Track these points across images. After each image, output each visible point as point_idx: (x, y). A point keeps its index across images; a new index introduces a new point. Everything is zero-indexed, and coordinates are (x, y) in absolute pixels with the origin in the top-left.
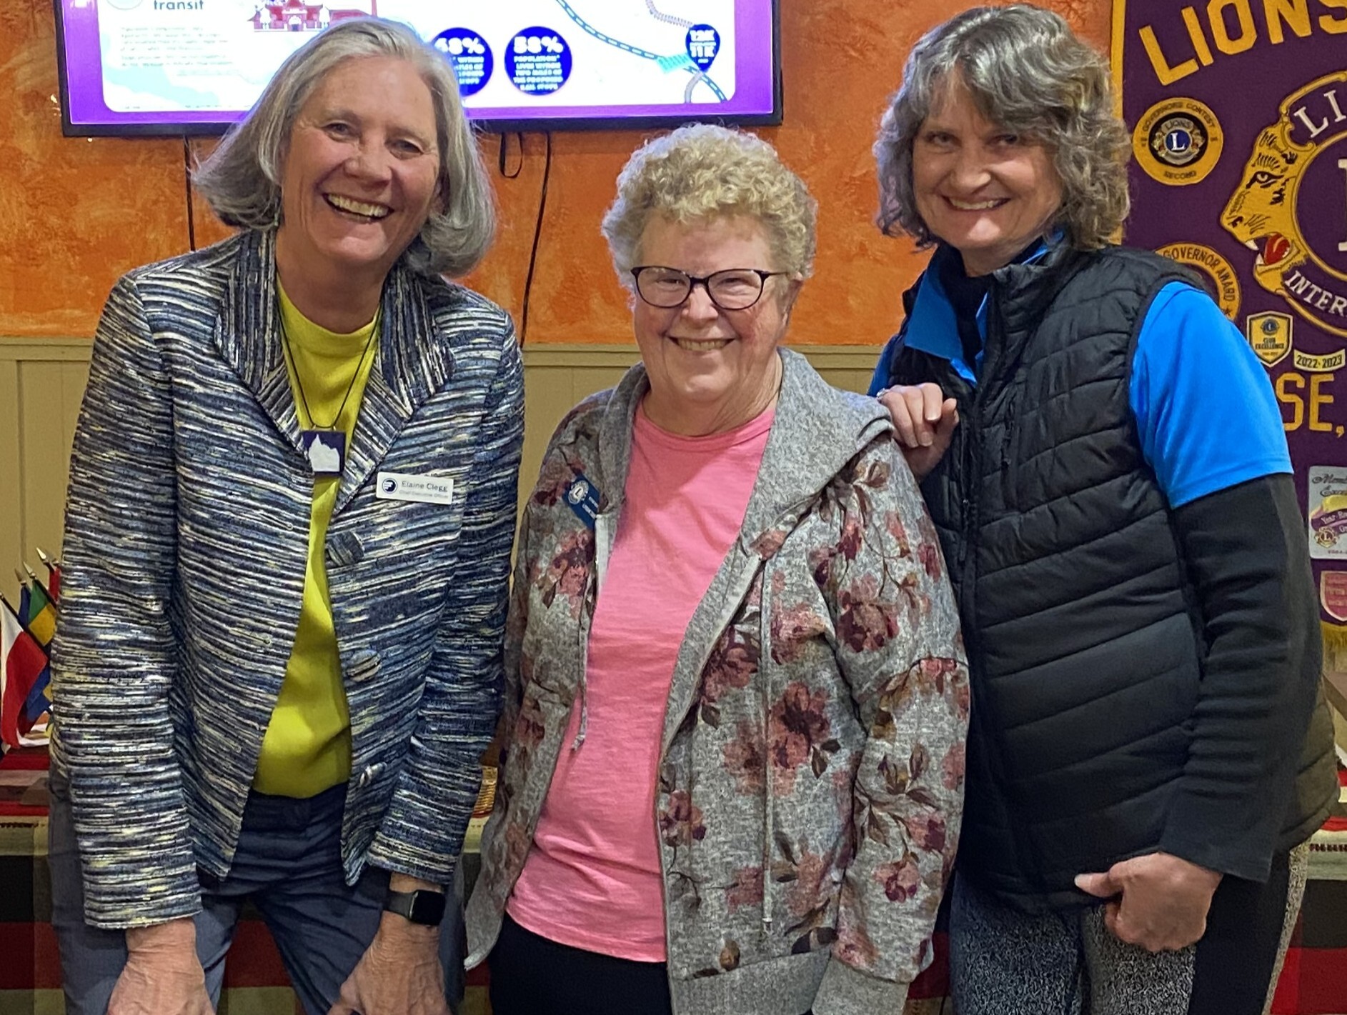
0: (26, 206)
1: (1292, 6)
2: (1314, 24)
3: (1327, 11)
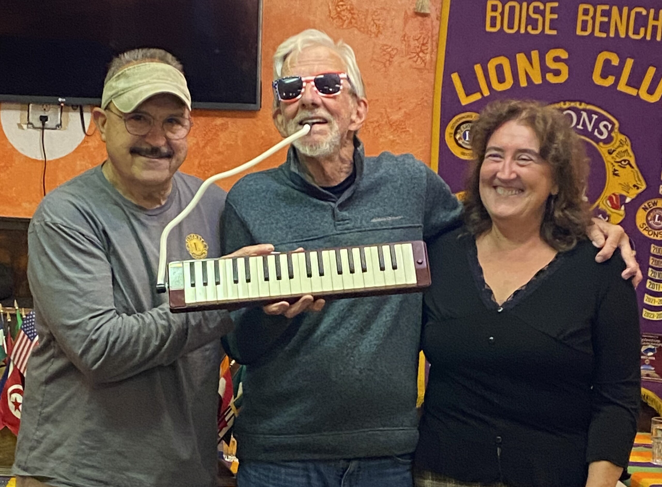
1: (532, 67)
2: (544, 77)
3: (550, 71)
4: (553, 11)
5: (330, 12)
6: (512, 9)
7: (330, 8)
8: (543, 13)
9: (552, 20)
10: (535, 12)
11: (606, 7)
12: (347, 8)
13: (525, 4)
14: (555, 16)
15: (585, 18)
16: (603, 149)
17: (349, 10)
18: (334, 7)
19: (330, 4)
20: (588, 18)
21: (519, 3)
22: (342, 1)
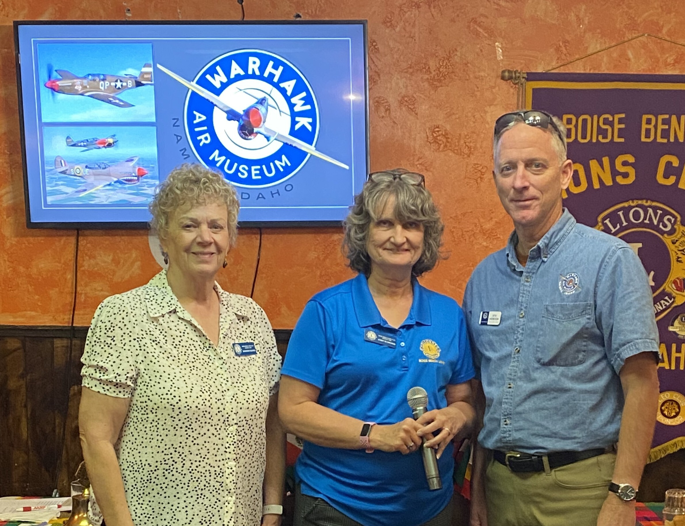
1: (604, 171)
2: (614, 180)
3: (619, 174)
4: (620, 121)
5: (428, 138)
6: (585, 121)
7: (428, 134)
8: (611, 124)
9: (619, 129)
10: (604, 124)
11: (667, 116)
12: (442, 133)
13: (595, 117)
14: (623, 126)
15: (648, 126)
16: (667, 240)
17: (444, 135)
18: (431, 133)
19: (427, 130)
20: (651, 127)
21: (590, 116)
22: (438, 127)
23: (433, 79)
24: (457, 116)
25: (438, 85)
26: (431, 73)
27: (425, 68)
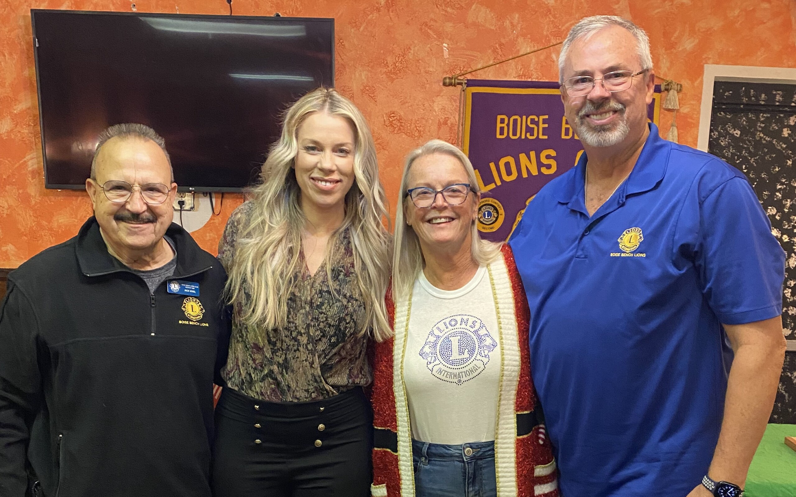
0: (33, 218)
1: (531, 163)
2: (539, 170)
3: (543, 165)
4: (544, 121)
5: (385, 122)
6: (515, 121)
7: (385, 118)
8: (537, 124)
9: (544, 128)
10: (531, 123)
12: (397, 118)
13: (524, 117)
14: (546, 126)
18: (388, 118)
19: (384, 116)
21: (520, 117)
22: (393, 113)
23: (390, 72)
24: (410, 104)
25: (394, 77)
26: (388, 67)
27: (383, 63)
